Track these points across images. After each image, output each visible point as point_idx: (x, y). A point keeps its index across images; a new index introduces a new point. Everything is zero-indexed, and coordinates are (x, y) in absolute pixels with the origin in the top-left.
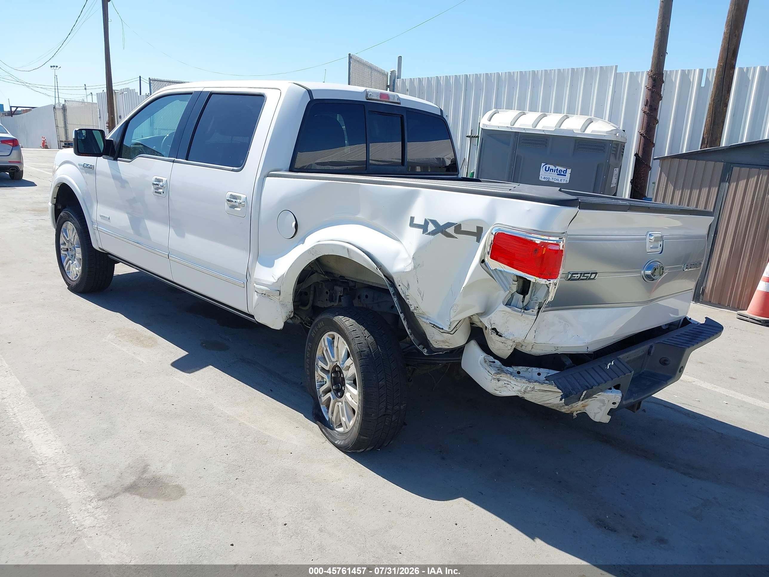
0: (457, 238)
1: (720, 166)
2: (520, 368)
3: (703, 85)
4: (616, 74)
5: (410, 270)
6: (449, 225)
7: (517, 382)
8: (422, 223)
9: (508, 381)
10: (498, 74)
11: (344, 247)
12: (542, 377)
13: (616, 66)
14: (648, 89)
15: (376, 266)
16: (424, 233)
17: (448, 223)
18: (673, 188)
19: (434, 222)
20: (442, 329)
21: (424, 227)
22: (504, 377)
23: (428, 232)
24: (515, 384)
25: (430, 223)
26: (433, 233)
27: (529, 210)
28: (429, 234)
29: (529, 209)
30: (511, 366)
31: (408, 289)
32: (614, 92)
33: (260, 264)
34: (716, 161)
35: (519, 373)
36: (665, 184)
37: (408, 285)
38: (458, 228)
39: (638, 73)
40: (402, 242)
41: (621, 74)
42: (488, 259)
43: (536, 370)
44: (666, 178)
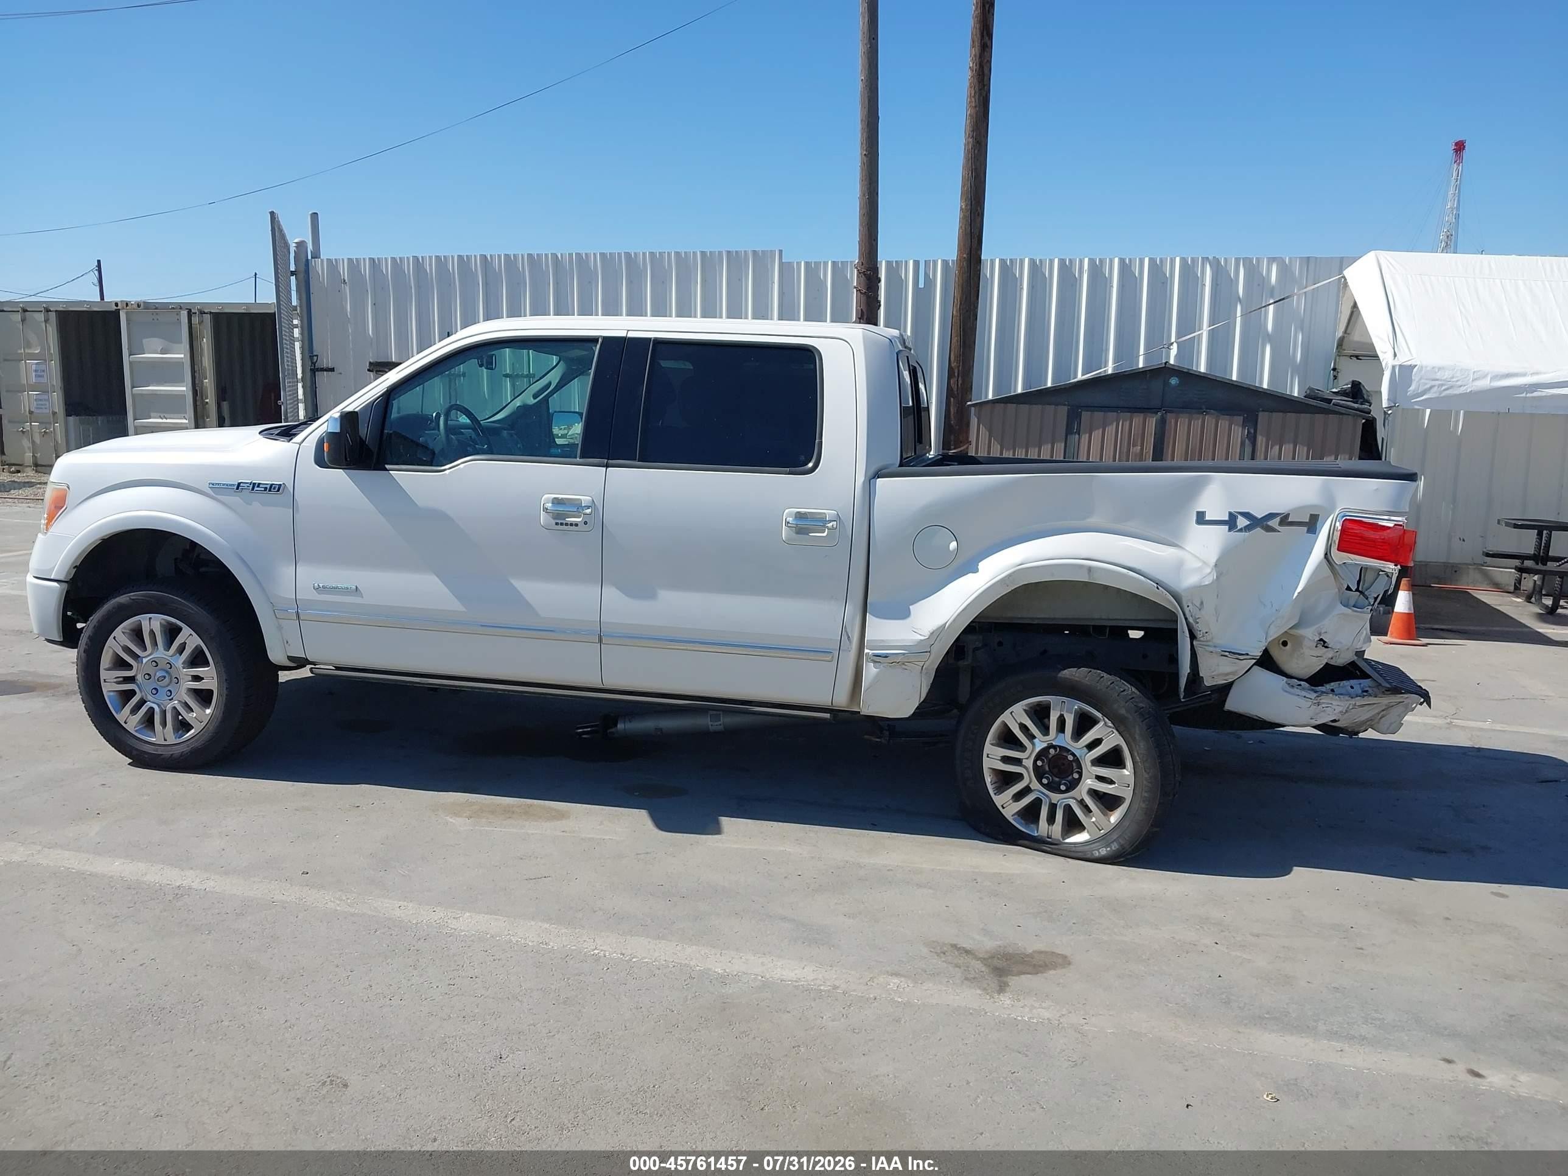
0: (1279, 532)
1: (1063, 411)
2: (1333, 685)
3: (921, 285)
4: (781, 264)
5: (1211, 581)
6: (1271, 516)
7: (1341, 701)
8: (1227, 518)
9: (1328, 704)
10: (555, 256)
11: (1081, 566)
12: (1358, 690)
13: (781, 252)
14: (861, 292)
15: (1156, 585)
16: (1230, 530)
17: (1270, 514)
18: (999, 447)
19: (1246, 515)
20: (1247, 654)
21: (1231, 522)
22: (1325, 699)
23: (1238, 528)
24: (1338, 705)
25: (1239, 516)
26: (1247, 528)
27: (1377, 489)
28: (1241, 530)
29: (1375, 488)
30: (1323, 686)
31: (1200, 610)
32: (782, 294)
33: (877, 617)
34: (1057, 405)
35: (1332, 690)
36: (987, 442)
37: (1202, 603)
38: (1285, 520)
39: (817, 264)
40: (1183, 546)
41: (790, 264)
42: (1335, 553)
43: (1346, 683)
44: (987, 433)
